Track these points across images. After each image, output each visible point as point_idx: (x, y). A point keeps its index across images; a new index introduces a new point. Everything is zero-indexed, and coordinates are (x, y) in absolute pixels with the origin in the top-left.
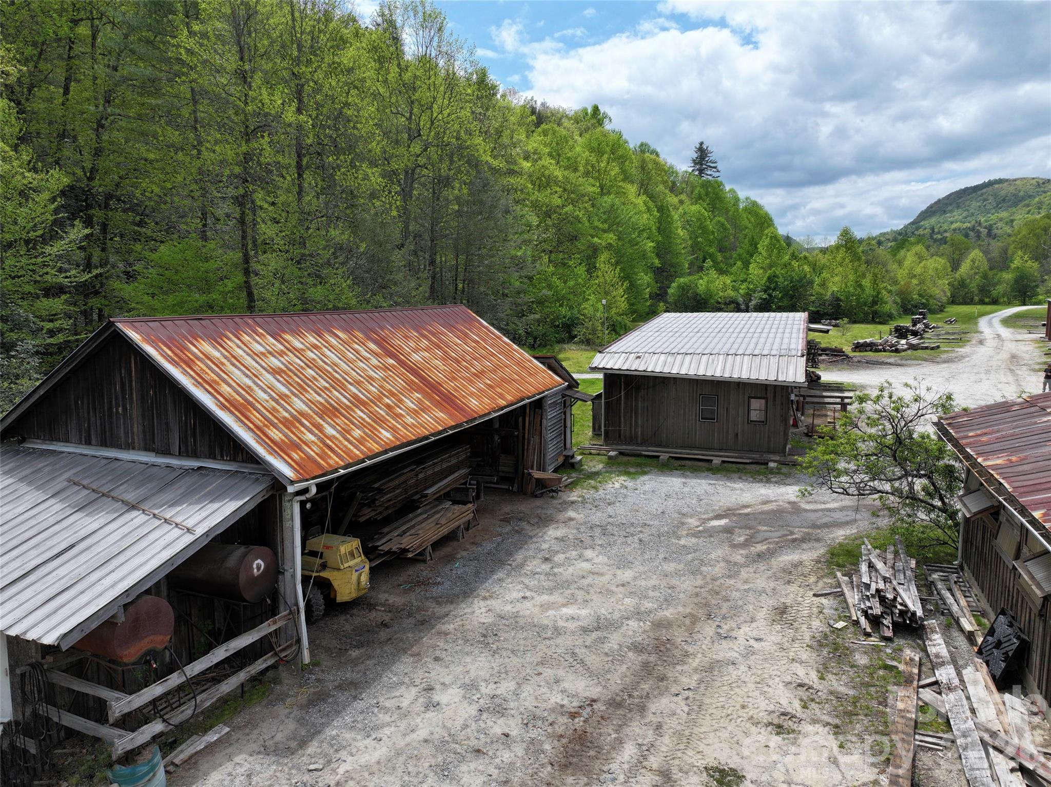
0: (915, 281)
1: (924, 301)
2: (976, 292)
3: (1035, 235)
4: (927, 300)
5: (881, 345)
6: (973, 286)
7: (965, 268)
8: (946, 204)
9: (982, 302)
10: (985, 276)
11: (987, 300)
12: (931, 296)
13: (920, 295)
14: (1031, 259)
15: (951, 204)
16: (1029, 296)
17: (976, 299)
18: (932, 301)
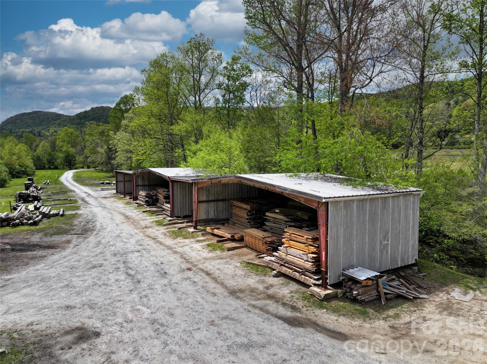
0: (15, 157)
1: (23, 169)
2: (47, 163)
3: (67, 136)
4: (25, 168)
5: (17, 218)
6: (45, 161)
7: (39, 150)
8: (16, 119)
9: (50, 168)
10: (50, 155)
11: (52, 167)
12: (27, 166)
13: (20, 166)
14: (71, 147)
15: (18, 120)
16: (73, 165)
17: (47, 166)
18: (28, 169)
